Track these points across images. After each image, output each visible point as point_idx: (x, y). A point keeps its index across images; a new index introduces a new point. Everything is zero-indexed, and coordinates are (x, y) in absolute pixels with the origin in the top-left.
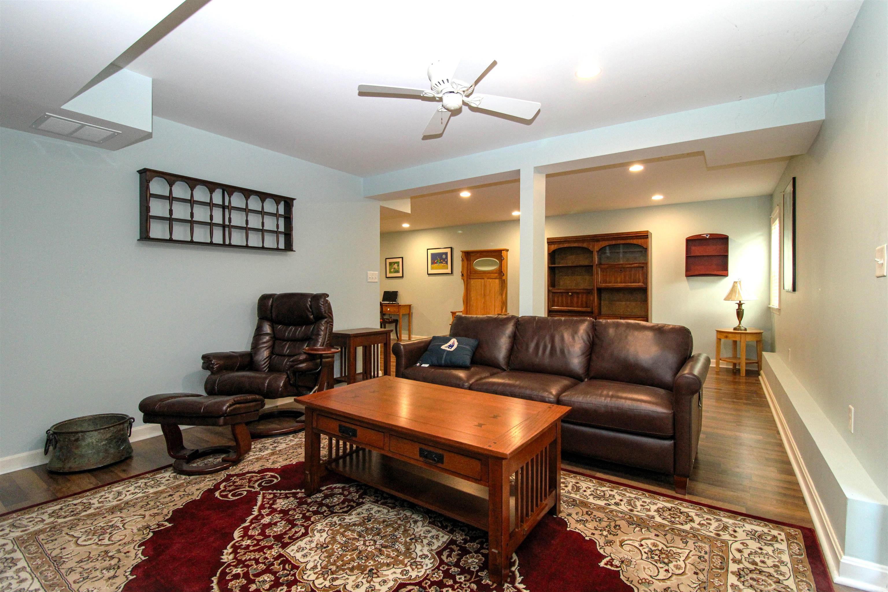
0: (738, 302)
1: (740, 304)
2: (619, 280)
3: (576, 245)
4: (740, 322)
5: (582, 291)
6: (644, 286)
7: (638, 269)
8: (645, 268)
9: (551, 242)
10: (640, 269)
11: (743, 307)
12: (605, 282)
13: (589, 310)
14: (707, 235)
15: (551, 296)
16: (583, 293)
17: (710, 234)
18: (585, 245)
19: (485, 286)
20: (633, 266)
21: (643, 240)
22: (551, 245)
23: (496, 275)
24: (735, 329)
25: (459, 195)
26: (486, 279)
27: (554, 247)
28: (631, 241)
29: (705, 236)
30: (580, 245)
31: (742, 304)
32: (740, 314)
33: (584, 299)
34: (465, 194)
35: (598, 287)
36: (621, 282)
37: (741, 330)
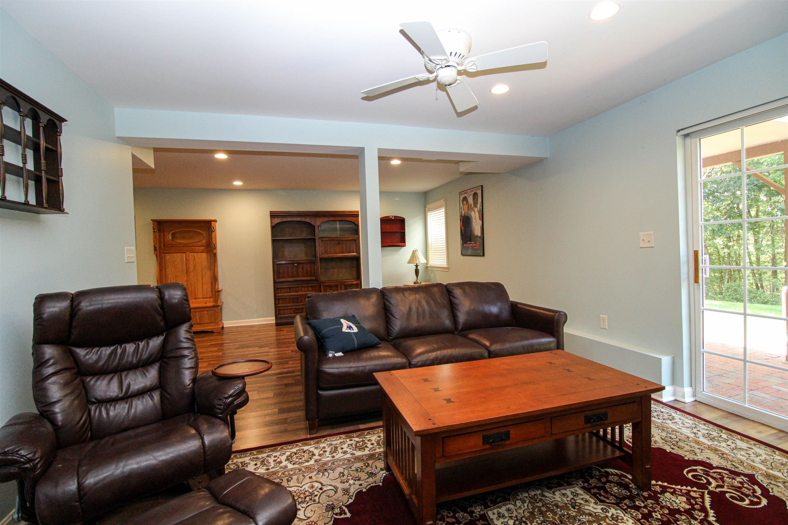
0: (416, 264)
1: (417, 266)
2: (338, 250)
3: (298, 219)
4: (417, 278)
5: (307, 261)
6: (358, 255)
7: (352, 241)
8: (357, 241)
9: (273, 215)
10: (354, 242)
11: (419, 268)
12: (326, 252)
13: (313, 278)
14: (393, 216)
15: (276, 267)
16: (307, 263)
17: (395, 217)
18: (308, 220)
19: (187, 260)
20: (348, 239)
21: (355, 218)
22: (273, 218)
23: (203, 248)
24: (415, 283)
25: (214, 156)
26: (188, 253)
27: (277, 221)
28: (346, 219)
29: (391, 217)
30: (303, 219)
31: (418, 266)
32: (417, 272)
33: (309, 269)
34: (221, 156)
35: (321, 257)
36: (339, 253)
37: (418, 283)
